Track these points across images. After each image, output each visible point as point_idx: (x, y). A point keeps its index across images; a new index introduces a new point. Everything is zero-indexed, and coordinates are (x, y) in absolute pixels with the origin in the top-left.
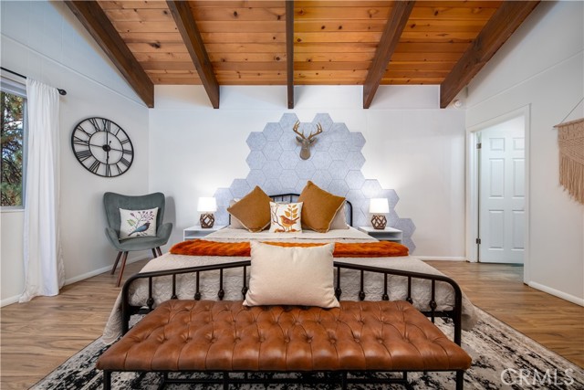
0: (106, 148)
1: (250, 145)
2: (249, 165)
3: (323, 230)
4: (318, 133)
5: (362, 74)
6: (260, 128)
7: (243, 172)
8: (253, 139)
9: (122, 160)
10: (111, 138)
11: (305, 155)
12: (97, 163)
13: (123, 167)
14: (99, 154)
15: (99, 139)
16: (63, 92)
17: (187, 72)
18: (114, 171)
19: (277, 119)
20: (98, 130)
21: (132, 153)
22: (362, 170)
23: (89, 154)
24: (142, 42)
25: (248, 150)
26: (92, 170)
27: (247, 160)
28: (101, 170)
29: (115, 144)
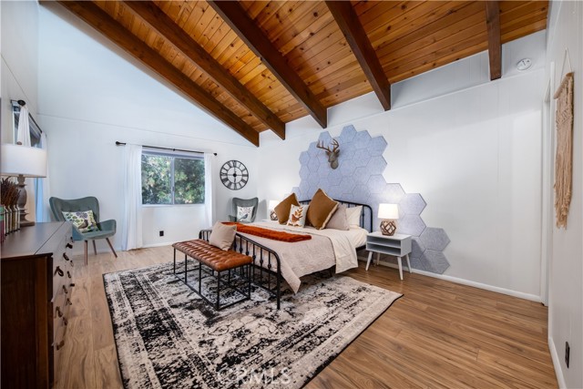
0: (235, 175)
1: (301, 162)
2: (300, 176)
3: (318, 227)
8: (303, 158)
9: (242, 180)
10: (237, 169)
12: (231, 183)
13: (242, 184)
14: (231, 178)
15: (231, 171)
16: (216, 154)
18: (238, 186)
20: (231, 167)
21: (247, 176)
22: (383, 174)
23: (227, 179)
24: (245, 116)
26: (228, 187)
27: (299, 173)
28: (232, 186)
29: (238, 172)
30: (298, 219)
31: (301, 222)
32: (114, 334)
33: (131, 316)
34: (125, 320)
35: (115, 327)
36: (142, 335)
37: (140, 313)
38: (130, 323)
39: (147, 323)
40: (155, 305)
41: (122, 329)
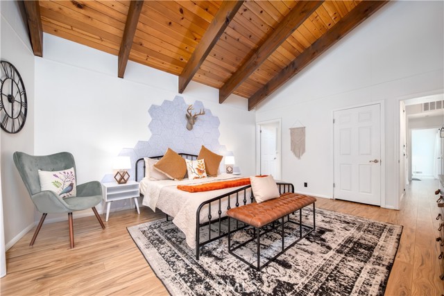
0: (12, 98)
1: (151, 115)
2: (151, 130)
4: (200, 114)
5: (220, 84)
6: (159, 103)
7: (146, 136)
8: (153, 110)
9: (21, 114)
11: (190, 127)
12: (7, 117)
17: (98, 38)
18: (16, 125)
19: (171, 99)
20: (7, 76)
21: (26, 106)
25: (150, 119)
26: (3, 125)
27: (149, 126)
28: (9, 123)
30: (203, 172)
31: (205, 174)
32: (393, 264)
33: (369, 266)
34: (377, 267)
35: (389, 267)
36: (373, 251)
37: (358, 263)
38: (374, 262)
39: (362, 253)
40: (340, 259)
41: (384, 263)
